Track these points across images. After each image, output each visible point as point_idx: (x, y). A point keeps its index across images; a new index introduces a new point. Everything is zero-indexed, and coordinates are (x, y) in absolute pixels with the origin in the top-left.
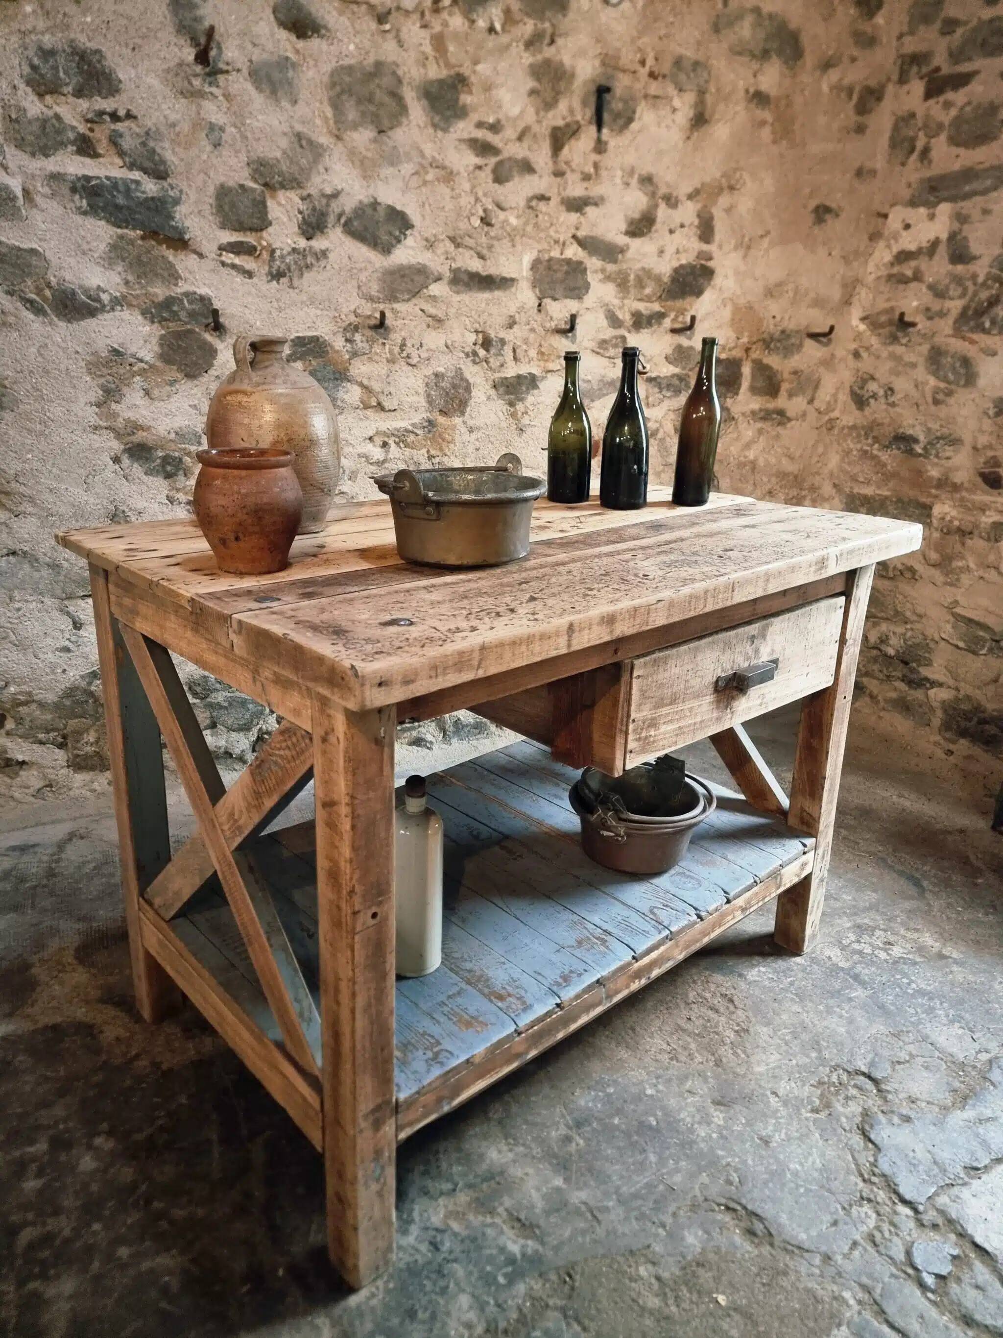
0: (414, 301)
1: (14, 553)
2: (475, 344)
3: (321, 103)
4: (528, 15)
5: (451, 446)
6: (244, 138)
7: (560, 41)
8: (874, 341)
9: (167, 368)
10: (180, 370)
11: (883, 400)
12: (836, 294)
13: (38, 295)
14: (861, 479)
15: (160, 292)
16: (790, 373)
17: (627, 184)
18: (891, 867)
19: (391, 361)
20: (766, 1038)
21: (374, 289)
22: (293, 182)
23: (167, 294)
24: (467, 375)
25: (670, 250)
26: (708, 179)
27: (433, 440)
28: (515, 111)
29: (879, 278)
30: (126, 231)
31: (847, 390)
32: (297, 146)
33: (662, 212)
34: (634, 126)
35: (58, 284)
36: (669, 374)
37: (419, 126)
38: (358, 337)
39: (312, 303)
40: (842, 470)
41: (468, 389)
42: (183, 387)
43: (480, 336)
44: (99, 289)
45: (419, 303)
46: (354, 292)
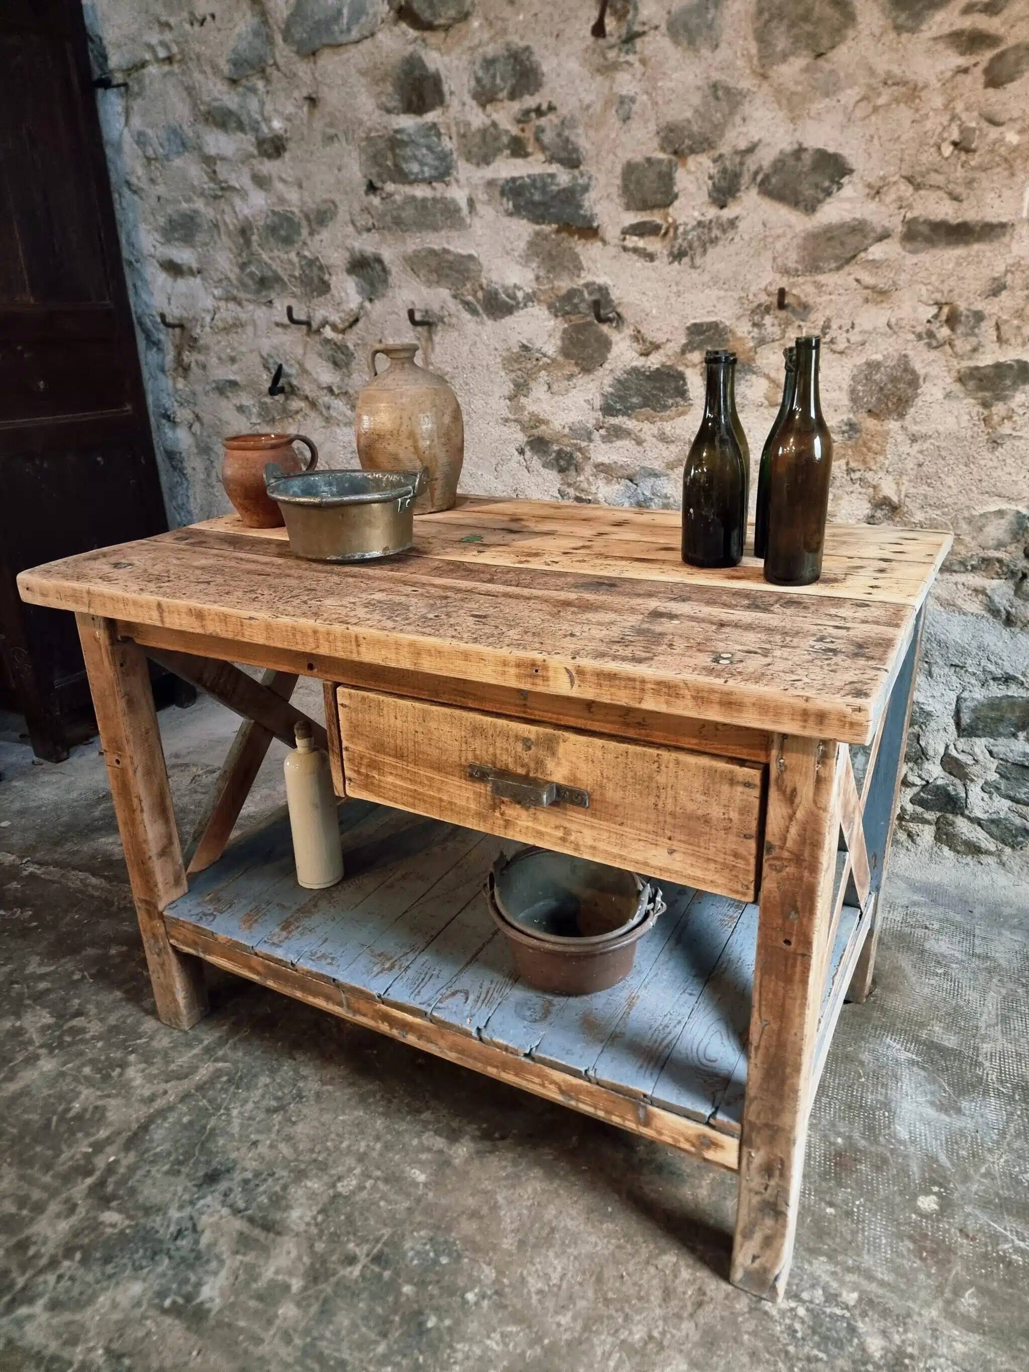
0: (847, 269)
2: (933, 321)
3: (745, 39)
5: (880, 458)
6: (655, 103)
9: (566, 362)
10: (577, 364)
13: (473, 296)
15: (564, 284)
21: (792, 259)
22: (704, 144)
23: (571, 285)
24: (918, 367)
27: (855, 448)
30: (542, 226)
32: (711, 99)
35: (487, 285)
37: (873, 35)
38: (768, 320)
39: (715, 283)
41: (914, 382)
42: (580, 381)
43: (946, 310)
44: (515, 286)
45: (856, 271)
46: (768, 266)
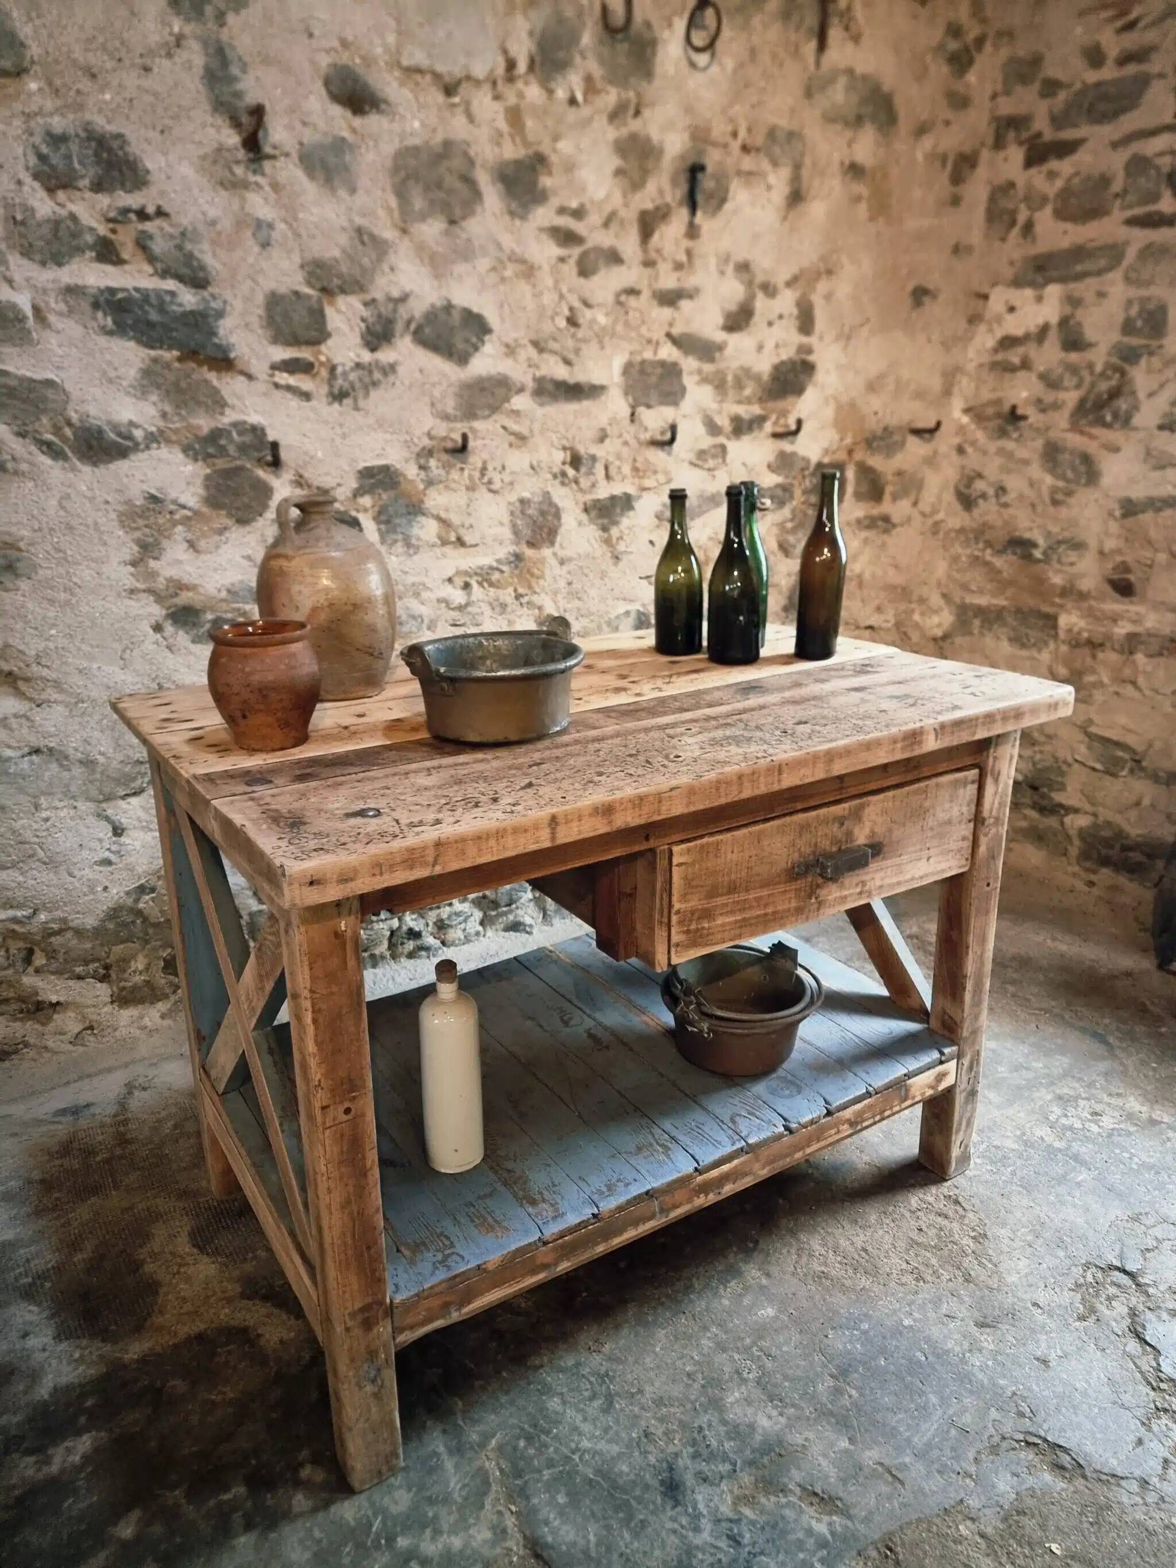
0: (495, 417)
1: (37, 751)
2: (564, 463)
3: (384, 190)
4: (611, 82)
5: (541, 582)
6: (298, 235)
7: (646, 113)
8: (980, 435)
9: (214, 514)
10: (230, 515)
11: (993, 500)
12: (936, 383)
13: (54, 434)
14: (974, 588)
15: (204, 423)
16: (894, 475)
17: (722, 273)
18: (1072, 1026)
19: (471, 488)
20: (1006, 1241)
21: (450, 405)
22: (354, 285)
23: (213, 424)
24: (556, 499)
25: (769, 345)
26: (805, 263)
27: (520, 576)
28: (600, 194)
29: (981, 366)
30: (160, 352)
31: (952, 490)
32: (357, 242)
33: (761, 303)
34: (728, 207)
35: (81, 421)
36: (772, 485)
37: (494, 214)
38: (433, 463)
39: (381, 426)
40: (949, 577)
41: (557, 515)
42: (234, 535)
43: (568, 453)
44: (131, 424)
45: (500, 419)
46: (427, 410)
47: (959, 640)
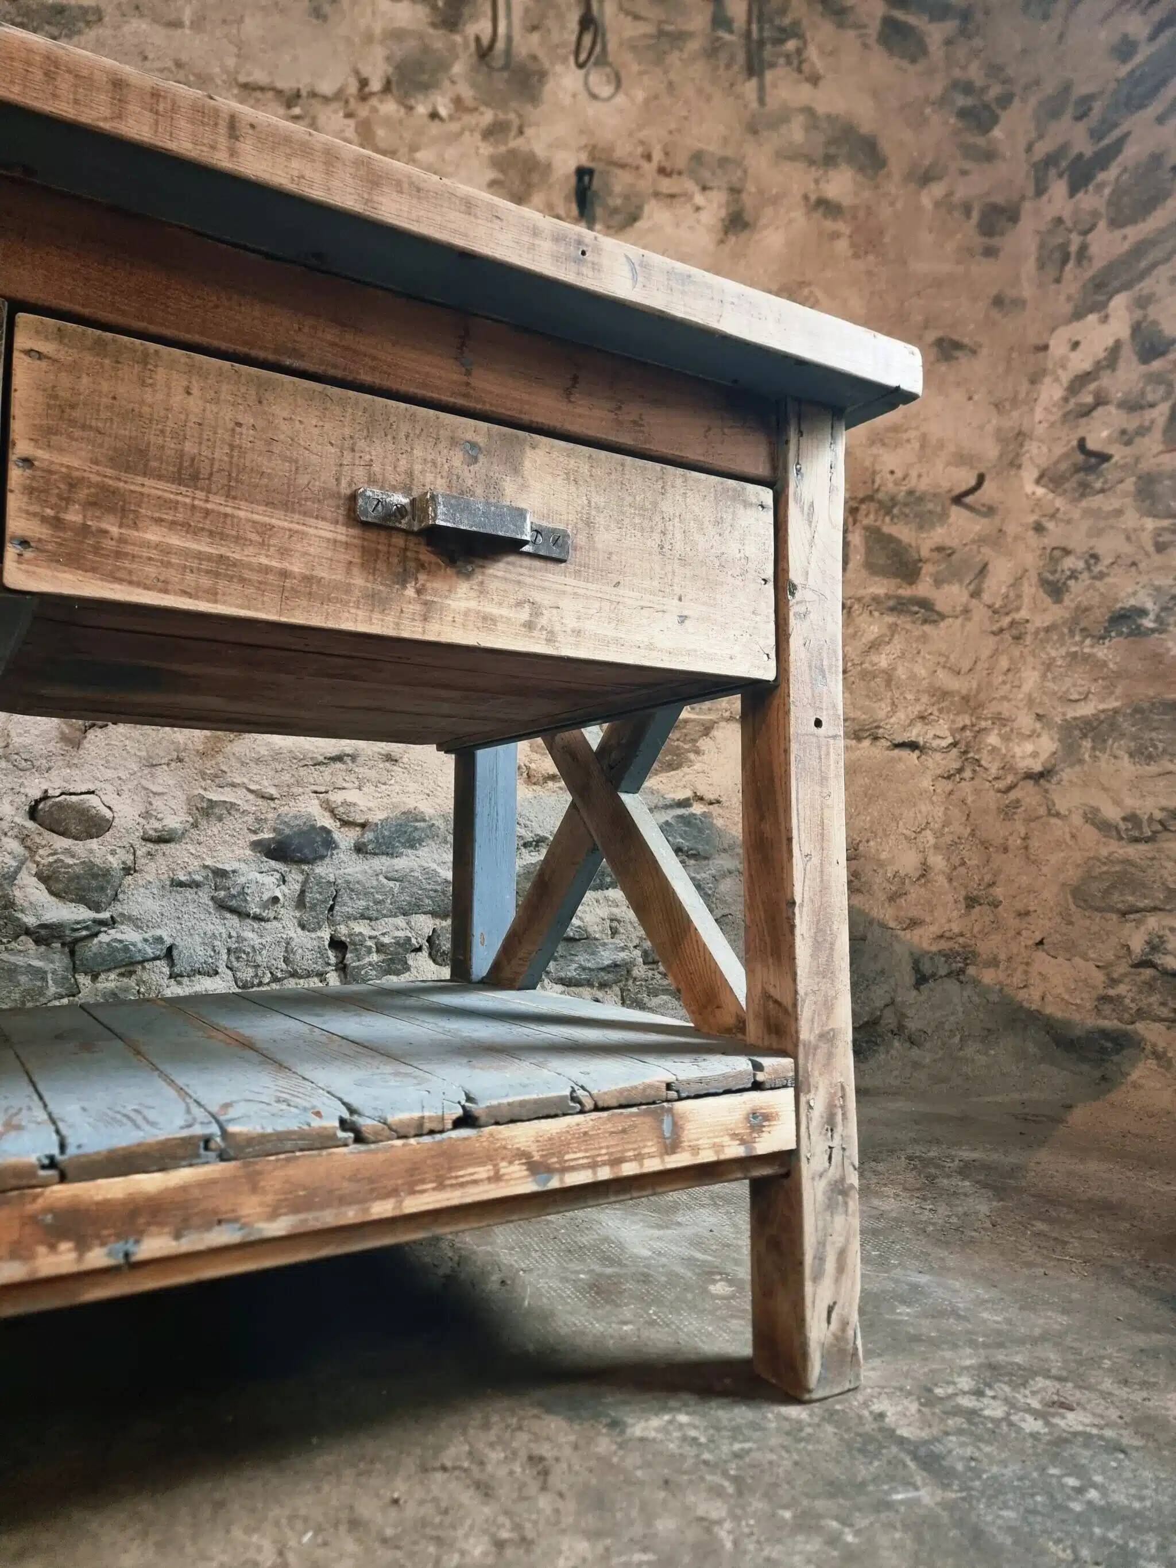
4: (487, 105)
7: (529, 132)
14: (1075, 697)
16: (932, 550)
29: (1053, 423)
31: (1034, 580)
34: (641, 225)
40: (1044, 691)
47: (1067, 774)
